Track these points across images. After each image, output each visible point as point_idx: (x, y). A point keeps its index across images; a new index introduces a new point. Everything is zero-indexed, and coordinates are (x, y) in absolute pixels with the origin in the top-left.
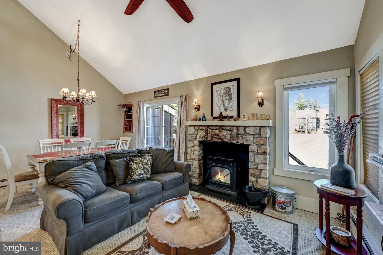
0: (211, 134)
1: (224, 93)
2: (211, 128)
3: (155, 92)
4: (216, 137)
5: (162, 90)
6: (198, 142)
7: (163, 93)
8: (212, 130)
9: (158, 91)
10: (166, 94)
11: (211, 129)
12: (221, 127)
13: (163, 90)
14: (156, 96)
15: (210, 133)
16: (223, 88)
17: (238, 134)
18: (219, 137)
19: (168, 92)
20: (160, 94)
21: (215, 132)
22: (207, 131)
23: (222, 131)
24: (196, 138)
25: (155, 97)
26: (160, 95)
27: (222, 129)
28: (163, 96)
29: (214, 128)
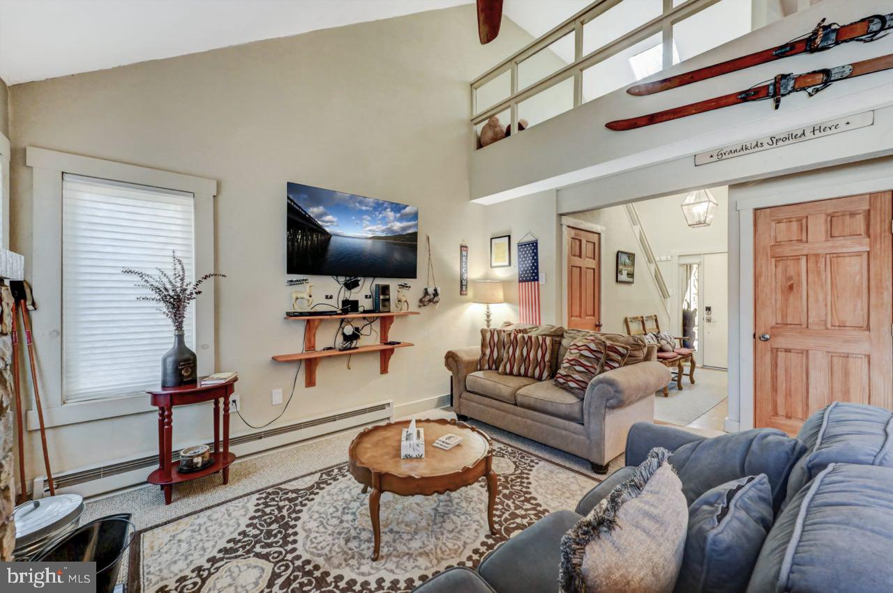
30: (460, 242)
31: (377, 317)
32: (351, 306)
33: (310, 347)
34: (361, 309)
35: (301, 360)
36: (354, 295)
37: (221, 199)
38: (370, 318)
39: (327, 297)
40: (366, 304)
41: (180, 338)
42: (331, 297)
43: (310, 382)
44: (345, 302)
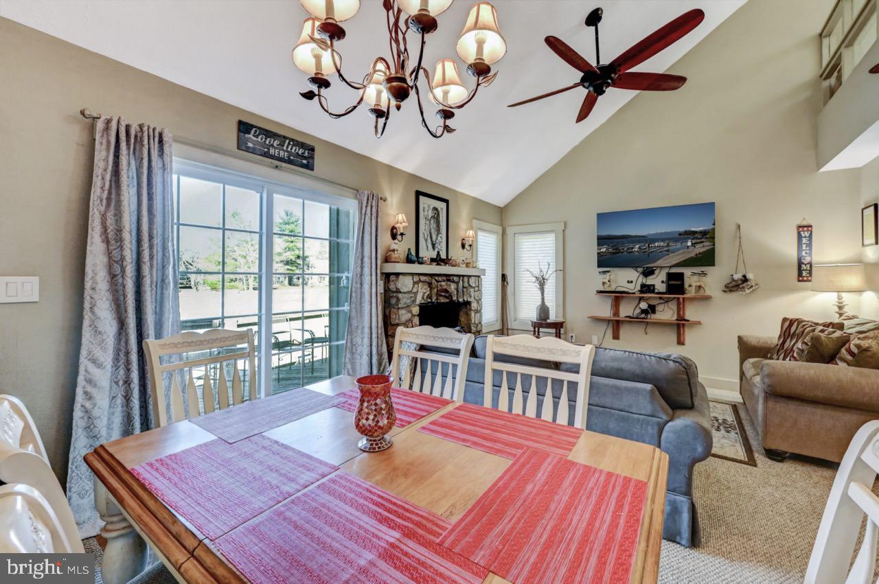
0: (436, 290)
1: (432, 217)
2: (436, 278)
3: (244, 127)
4: (442, 294)
5: (285, 138)
6: (418, 308)
7: (290, 153)
8: (437, 282)
9: (268, 134)
10: (305, 162)
11: (436, 280)
12: (448, 277)
13: (293, 140)
14: (250, 145)
15: (434, 288)
16: (431, 207)
17: (463, 287)
18: (447, 295)
19: (312, 157)
20: (272, 145)
21: (441, 286)
22: (430, 284)
23: (449, 283)
24: (414, 301)
25: (241, 145)
26: (272, 151)
27: (449, 280)
28: (290, 162)
29: (440, 279)
30: (799, 222)
31: (675, 298)
32: (647, 289)
33: (616, 313)
34: (656, 291)
35: (609, 321)
36: (650, 281)
37: (567, 231)
38: (667, 298)
39: (628, 282)
40: (661, 287)
41: (543, 299)
42: (632, 282)
43: (616, 336)
44: (643, 286)
